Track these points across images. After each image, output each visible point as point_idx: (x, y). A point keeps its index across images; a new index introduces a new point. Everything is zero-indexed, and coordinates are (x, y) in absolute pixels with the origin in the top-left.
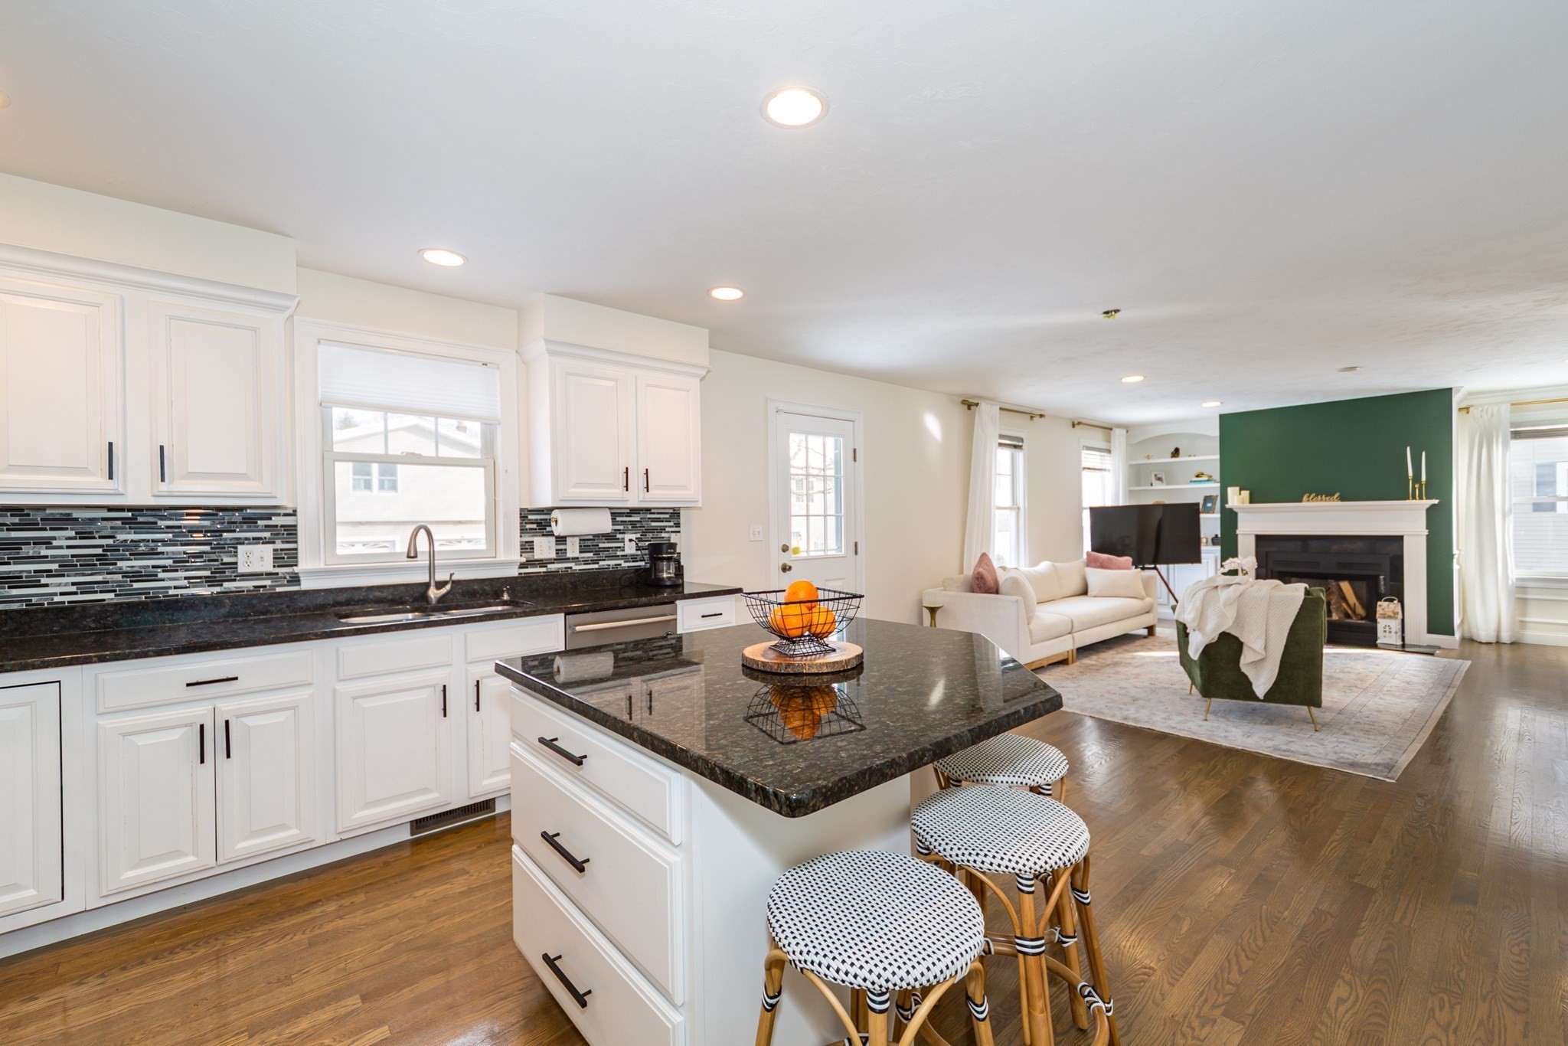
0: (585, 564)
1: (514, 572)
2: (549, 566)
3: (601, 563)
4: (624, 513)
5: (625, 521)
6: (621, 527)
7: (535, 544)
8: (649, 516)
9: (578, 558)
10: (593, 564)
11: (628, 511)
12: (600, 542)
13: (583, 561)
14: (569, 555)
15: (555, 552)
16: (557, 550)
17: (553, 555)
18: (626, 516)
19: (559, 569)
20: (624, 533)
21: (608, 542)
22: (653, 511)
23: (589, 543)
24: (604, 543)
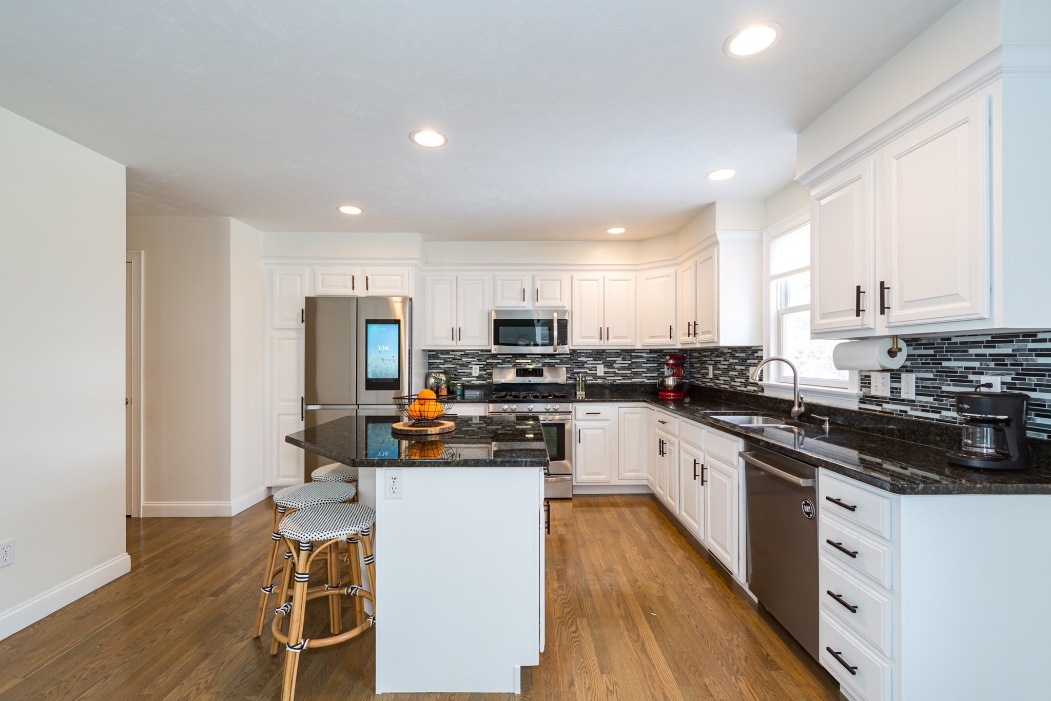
0: (923, 410)
1: (854, 406)
2: (885, 405)
3: (944, 413)
4: (982, 342)
5: (985, 355)
6: (977, 364)
7: (872, 378)
8: (1031, 345)
9: (914, 401)
10: (933, 412)
11: (989, 338)
12: (943, 384)
13: (921, 406)
14: (903, 396)
15: (889, 390)
16: (891, 388)
17: (888, 394)
18: (985, 347)
19: (893, 410)
20: (982, 374)
21: (954, 385)
22: (1040, 336)
23: (929, 384)
24: (949, 385)
